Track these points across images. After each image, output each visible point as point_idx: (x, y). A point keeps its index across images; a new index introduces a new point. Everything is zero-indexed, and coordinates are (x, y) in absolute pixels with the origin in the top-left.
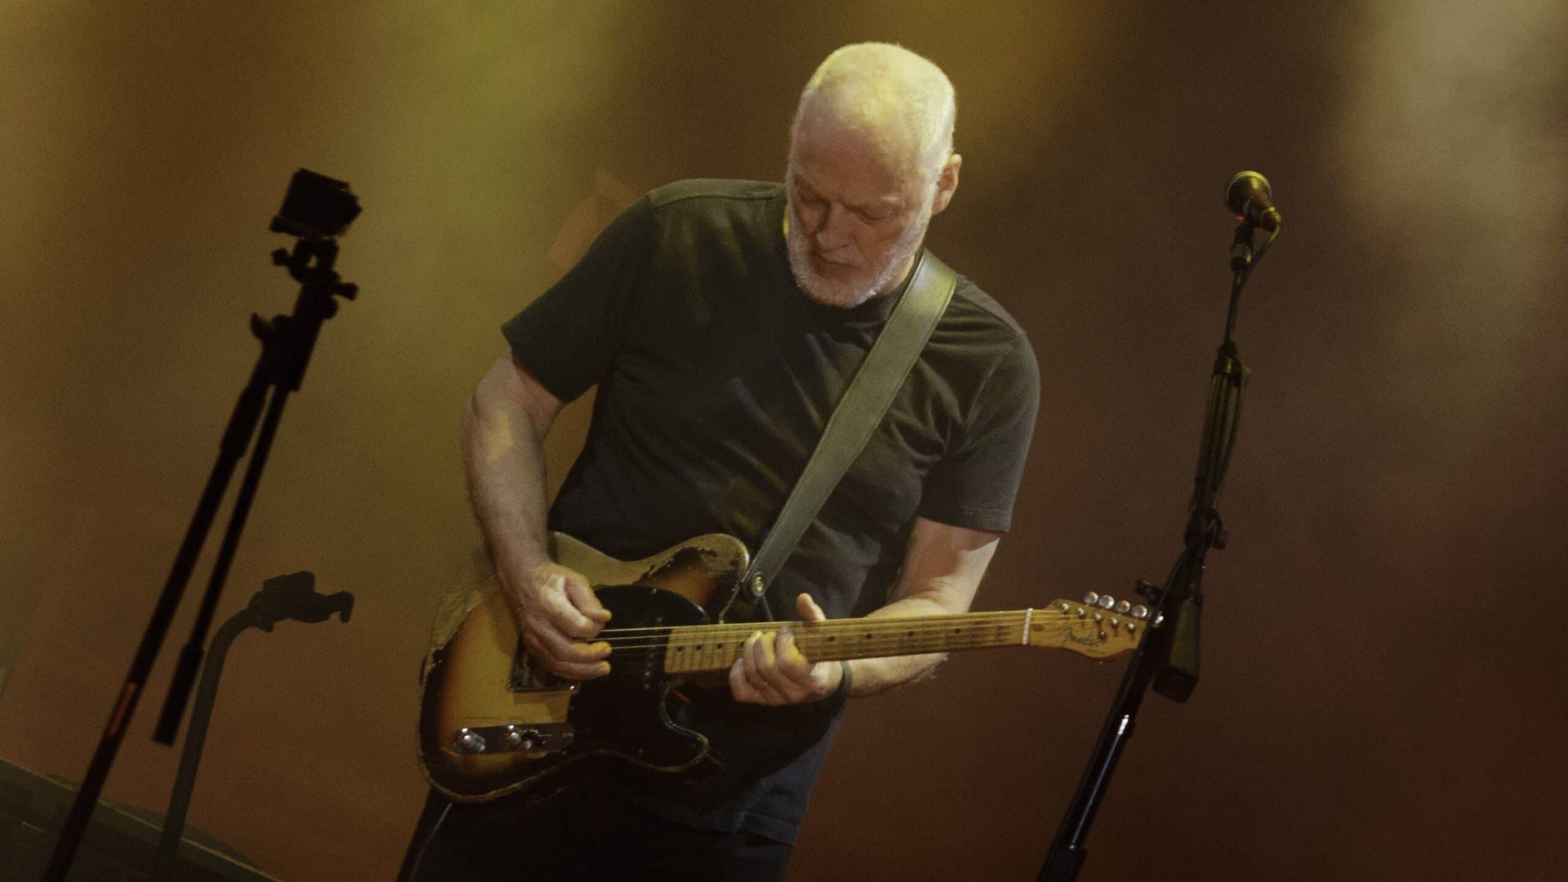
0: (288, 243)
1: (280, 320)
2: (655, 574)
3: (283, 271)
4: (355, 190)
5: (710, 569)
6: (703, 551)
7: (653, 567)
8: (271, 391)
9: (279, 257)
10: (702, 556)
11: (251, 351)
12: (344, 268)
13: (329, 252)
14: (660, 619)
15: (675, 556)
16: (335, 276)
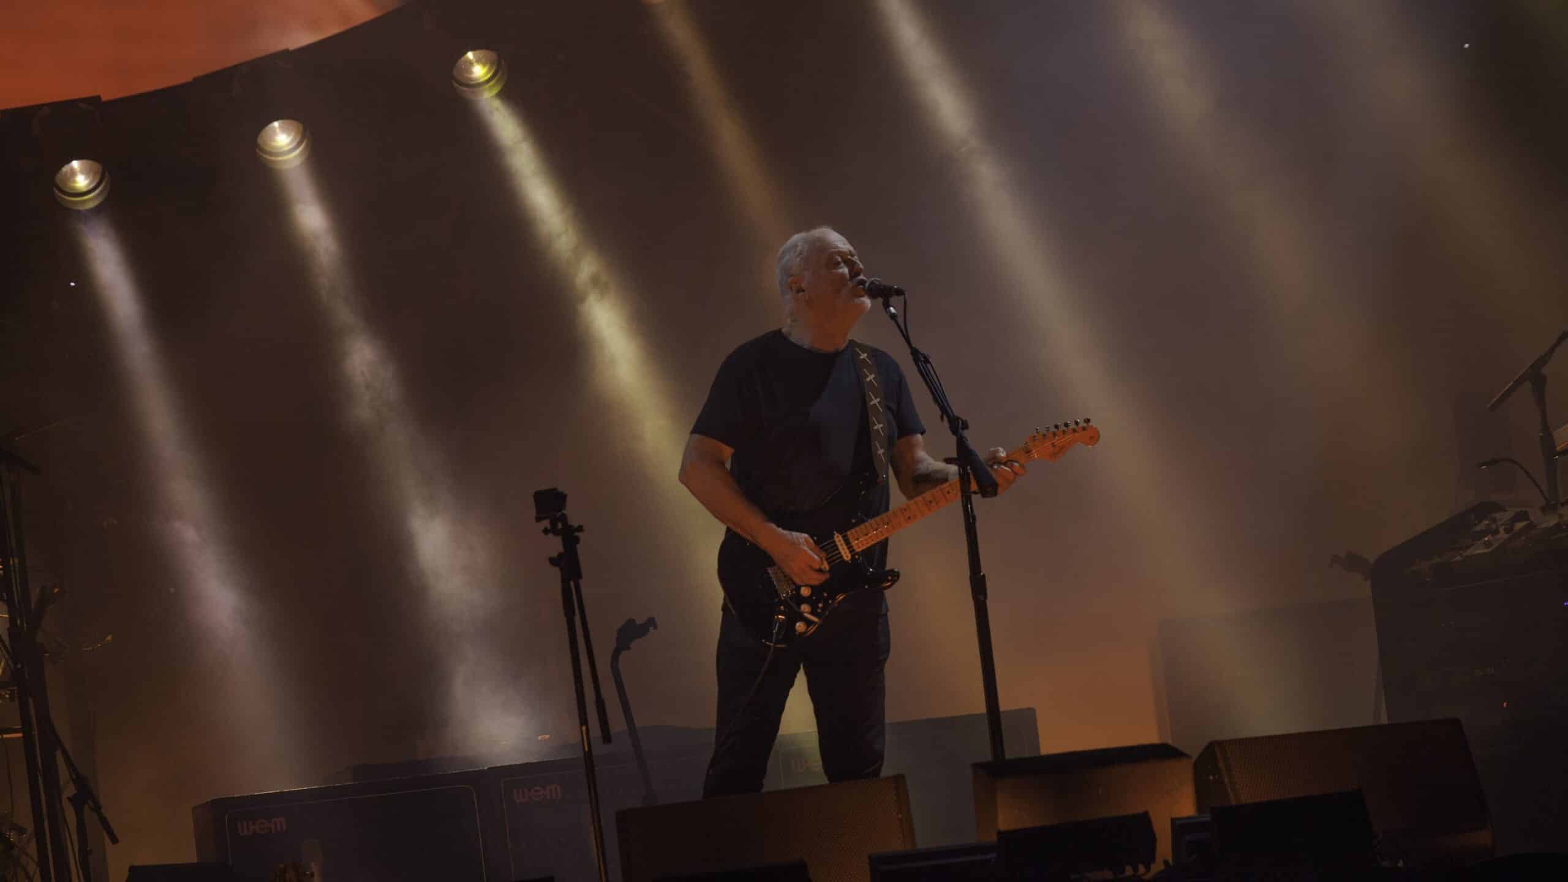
0: (546, 523)
1: (560, 555)
3: (550, 536)
4: (560, 489)
8: (572, 583)
9: (546, 531)
11: (555, 573)
12: (574, 522)
13: (564, 519)
16: (571, 526)
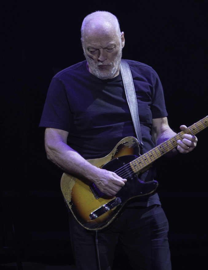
2: (115, 155)
5: (129, 146)
6: (124, 143)
7: (113, 154)
10: (124, 145)
14: (124, 163)
15: (117, 149)
